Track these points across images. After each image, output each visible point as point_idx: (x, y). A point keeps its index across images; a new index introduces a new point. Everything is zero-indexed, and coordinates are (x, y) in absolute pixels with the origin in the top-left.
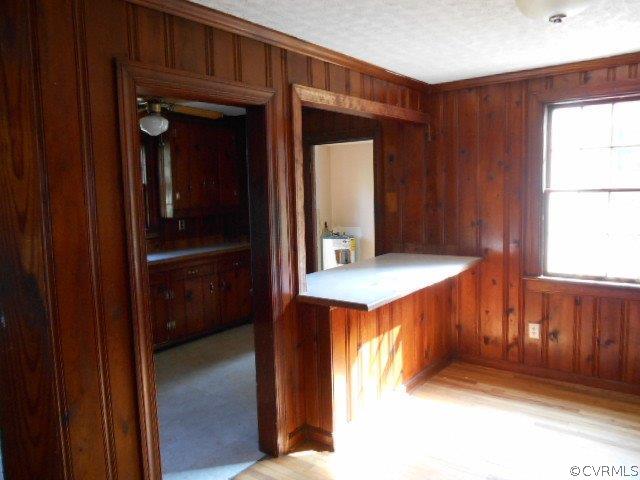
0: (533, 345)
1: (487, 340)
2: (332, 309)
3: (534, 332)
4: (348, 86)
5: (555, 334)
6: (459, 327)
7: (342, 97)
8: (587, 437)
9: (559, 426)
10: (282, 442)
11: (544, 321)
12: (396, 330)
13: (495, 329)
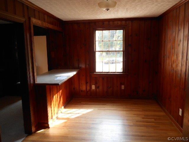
0: (93, 90)
1: (82, 91)
2: (47, 86)
3: (93, 87)
4: (44, 19)
5: (98, 87)
6: (74, 89)
7: (43, 22)
8: (109, 110)
9: (103, 109)
10: (33, 129)
11: (96, 84)
12: (61, 91)
13: (84, 88)
